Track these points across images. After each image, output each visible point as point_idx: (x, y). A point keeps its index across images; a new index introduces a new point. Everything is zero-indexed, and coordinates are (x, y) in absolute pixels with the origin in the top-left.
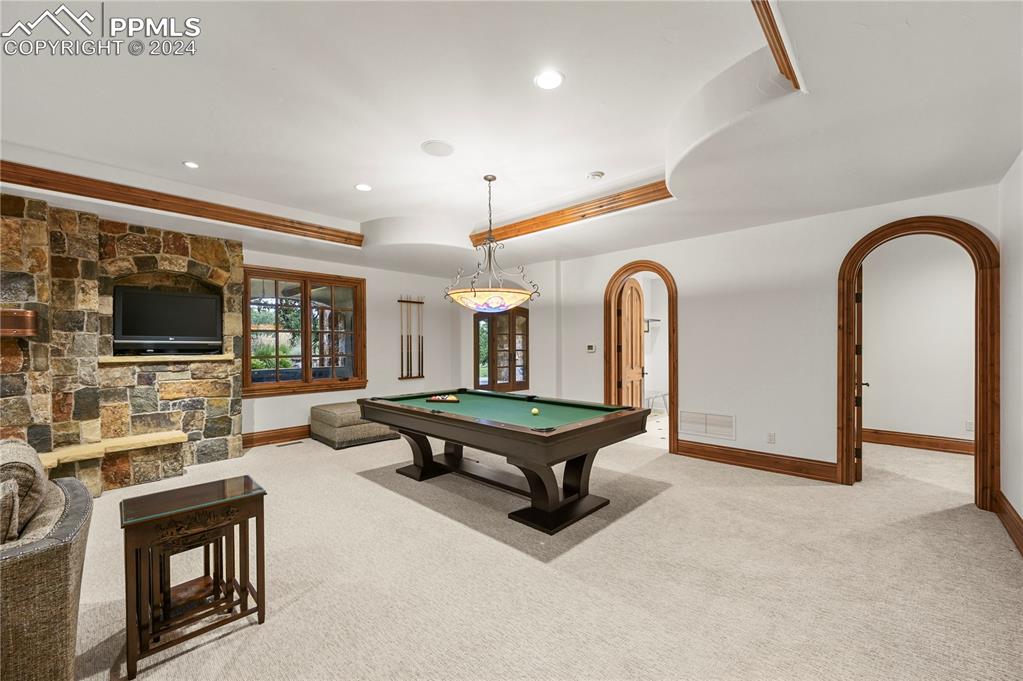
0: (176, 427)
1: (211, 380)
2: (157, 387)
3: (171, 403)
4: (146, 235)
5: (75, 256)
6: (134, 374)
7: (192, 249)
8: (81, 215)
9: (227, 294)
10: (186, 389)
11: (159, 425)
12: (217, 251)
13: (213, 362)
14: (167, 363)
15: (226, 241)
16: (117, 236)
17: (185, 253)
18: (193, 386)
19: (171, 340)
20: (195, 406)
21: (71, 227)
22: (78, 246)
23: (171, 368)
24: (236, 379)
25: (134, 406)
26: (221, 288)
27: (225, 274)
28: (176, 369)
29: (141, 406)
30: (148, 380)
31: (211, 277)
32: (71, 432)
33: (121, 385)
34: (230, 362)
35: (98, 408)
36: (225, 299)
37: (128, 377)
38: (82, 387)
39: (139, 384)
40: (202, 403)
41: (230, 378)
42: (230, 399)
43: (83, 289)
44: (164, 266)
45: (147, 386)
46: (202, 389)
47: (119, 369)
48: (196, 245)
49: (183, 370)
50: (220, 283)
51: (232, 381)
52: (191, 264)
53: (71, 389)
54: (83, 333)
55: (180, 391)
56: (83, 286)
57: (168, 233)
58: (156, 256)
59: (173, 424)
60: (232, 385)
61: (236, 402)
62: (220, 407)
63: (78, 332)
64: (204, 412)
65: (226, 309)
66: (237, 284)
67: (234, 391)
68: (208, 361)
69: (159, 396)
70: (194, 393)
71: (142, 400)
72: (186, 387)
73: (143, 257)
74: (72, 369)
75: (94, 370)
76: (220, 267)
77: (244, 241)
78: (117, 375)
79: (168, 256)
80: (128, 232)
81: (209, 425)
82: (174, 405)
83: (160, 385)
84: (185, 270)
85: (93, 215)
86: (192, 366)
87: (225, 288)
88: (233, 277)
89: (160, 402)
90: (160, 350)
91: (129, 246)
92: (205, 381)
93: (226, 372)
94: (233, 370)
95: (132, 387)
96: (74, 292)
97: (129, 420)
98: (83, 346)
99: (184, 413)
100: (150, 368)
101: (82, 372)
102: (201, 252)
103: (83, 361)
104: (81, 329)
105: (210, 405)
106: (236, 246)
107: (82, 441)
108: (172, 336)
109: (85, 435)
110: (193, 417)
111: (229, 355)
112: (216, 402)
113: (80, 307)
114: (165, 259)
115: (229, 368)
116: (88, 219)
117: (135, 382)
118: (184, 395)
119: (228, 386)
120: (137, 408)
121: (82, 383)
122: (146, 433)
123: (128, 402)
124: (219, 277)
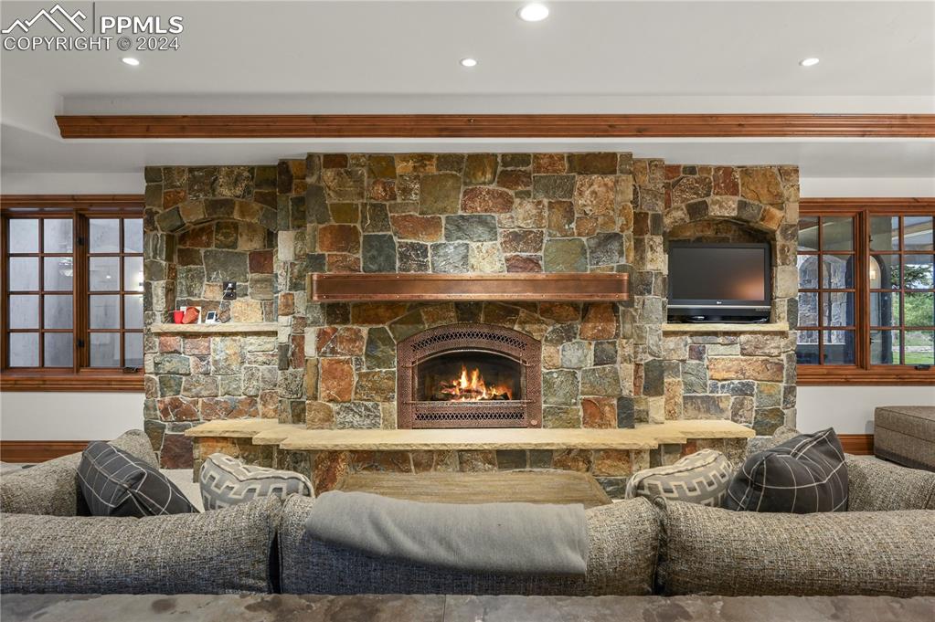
0: (725, 416)
1: (761, 358)
2: (706, 362)
3: (720, 384)
4: (697, 176)
5: (646, 210)
6: (686, 346)
7: (743, 185)
8: (651, 161)
9: (780, 241)
10: (735, 368)
11: (708, 410)
12: (769, 183)
13: (765, 333)
14: (715, 334)
15: (780, 169)
16: (671, 181)
17: (735, 193)
18: (742, 364)
19: (719, 306)
20: (744, 390)
21: (643, 178)
22: (648, 198)
23: (720, 340)
24: (789, 357)
25: (685, 384)
26: (774, 232)
27: (778, 213)
28: (726, 342)
29: (692, 385)
30: (698, 353)
31: (762, 219)
32: (642, 408)
33: (675, 358)
34: (782, 334)
35: (663, 383)
36: (778, 248)
37: (681, 349)
38: (651, 358)
39: (691, 358)
40: (750, 386)
41: (783, 357)
42: (782, 385)
43: (651, 246)
44: (715, 211)
45: (698, 362)
46: (752, 368)
47: (672, 338)
48: (746, 179)
49: (732, 344)
50: (773, 226)
51: (785, 362)
52: (742, 205)
53: (641, 360)
54: (651, 296)
55: (728, 370)
56: (651, 243)
57: (718, 169)
58: (706, 199)
59: (722, 411)
60: (786, 366)
61: (790, 391)
62: (771, 396)
63: (647, 296)
64: (754, 399)
65: (779, 261)
66: (792, 226)
67: (788, 375)
68: (760, 332)
69: (709, 374)
70: (743, 374)
71: (693, 378)
72: (735, 366)
73: (695, 204)
74: (642, 337)
75: (660, 340)
76: (771, 205)
77: (801, 165)
78: (672, 346)
79: (718, 198)
80: (682, 175)
81: (759, 418)
82: (723, 386)
83: (710, 361)
84: (734, 214)
85: (661, 160)
86: (743, 338)
87: (778, 233)
88: (788, 216)
89: (709, 382)
90: (708, 317)
91: (682, 191)
92: (755, 358)
93: (778, 347)
94: (786, 346)
95: (684, 361)
96: (644, 251)
97: (680, 400)
98: (651, 312)
99: (732, 399)
100: (700, 339)
101: (651, 340)
102: (752, 187)
103: (651, 328)
104: (649, 292)
105: (761, 392)
106: (789, 173)
107: (650, 420)
108: (718, 299)
109: (652, 414)
110: (742, 405)
111: (782, 325)
112: (766, 386)
113: (649, 267)
114: (714, 203)
115: (783, 342)
116: (656, 165)
117: (687, 356)
118: (732, 375)
119: (781, 367)
120: (689, 386)
121: (650, 354)
122: (696, 418)
123: (680, 379)
124: (772, 218)
